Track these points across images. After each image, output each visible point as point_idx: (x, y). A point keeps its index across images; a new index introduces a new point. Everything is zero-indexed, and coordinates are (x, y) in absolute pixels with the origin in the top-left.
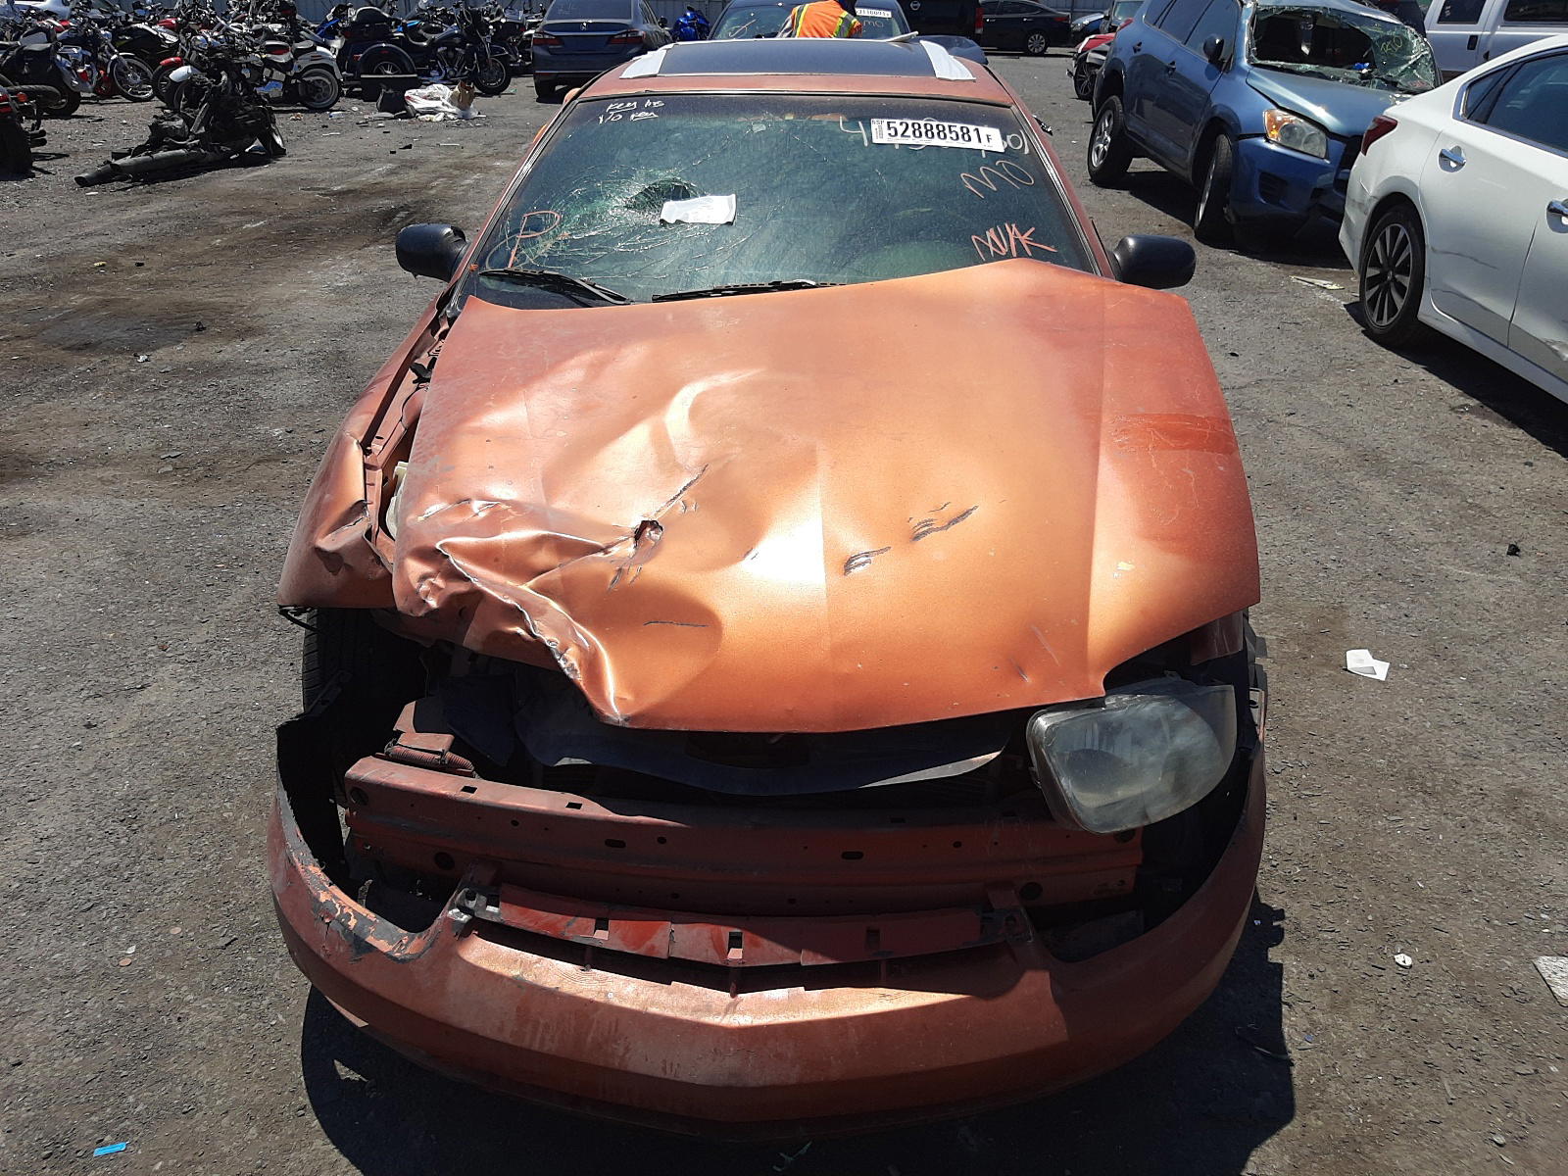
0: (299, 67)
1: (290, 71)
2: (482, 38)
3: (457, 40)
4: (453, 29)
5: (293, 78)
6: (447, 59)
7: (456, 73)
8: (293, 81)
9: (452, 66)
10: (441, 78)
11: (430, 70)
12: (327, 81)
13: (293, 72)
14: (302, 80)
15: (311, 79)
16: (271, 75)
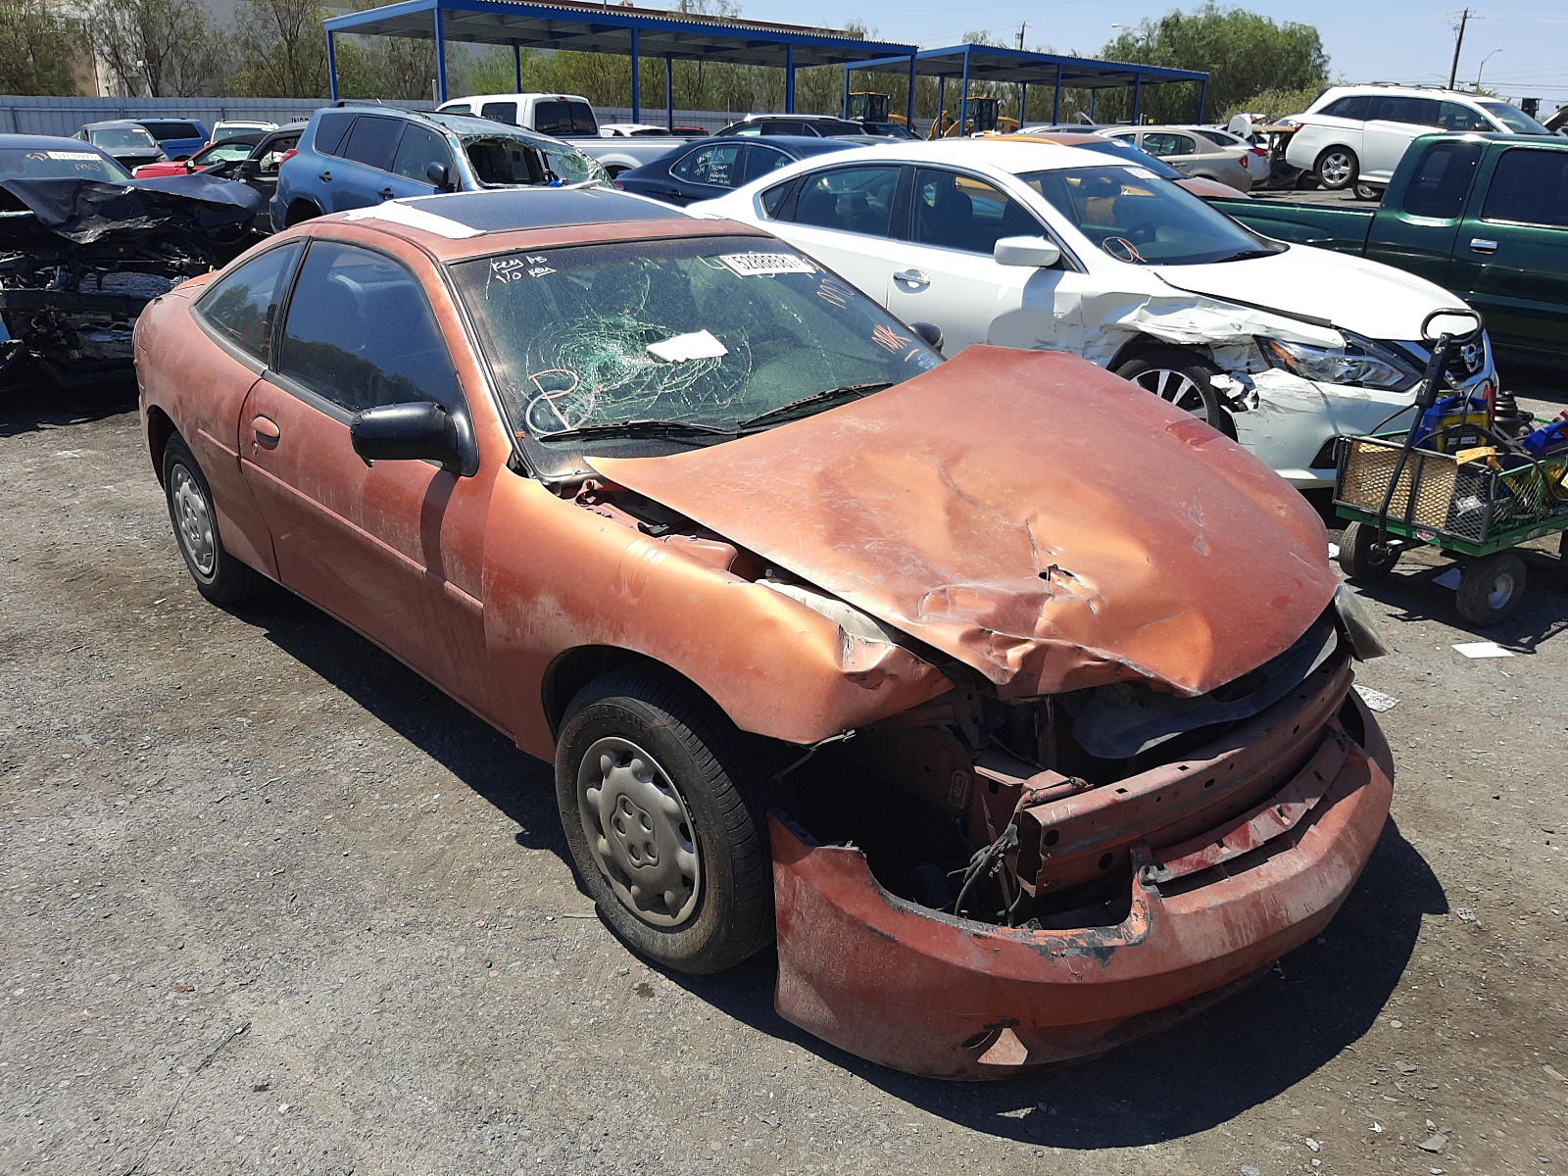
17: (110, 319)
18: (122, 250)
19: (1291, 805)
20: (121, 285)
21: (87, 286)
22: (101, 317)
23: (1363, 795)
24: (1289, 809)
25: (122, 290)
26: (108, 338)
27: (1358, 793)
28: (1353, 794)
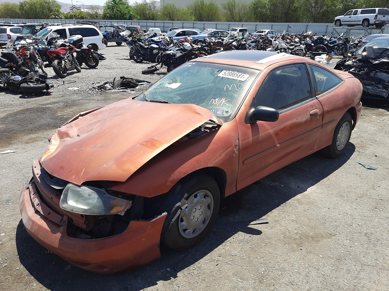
0: (295, 49)
1: (293, 50)
2: (347, 44)
3: (341, 45)
4: (341, 42)
5: (293, 52)
6: (337, 49)
7: (338, 52)
8: (293, 53)
9: (337, 51)
10: (334, 54)
11: (332, 52)
12: (301, 53)
13: (293, 51)
14: (295, 52)
15: (297, 52)
16: (288, 51)
17: (374, 83)
18: (386, 67)
19: (40, 206)
20: (381, 76)
21: (372, 74)
22: (372, 82)
23: (48, 230)
24: (39, 206)
25: (381, 77)
26: (371, 88)
27: (48, 229)
28: (48, 227)
